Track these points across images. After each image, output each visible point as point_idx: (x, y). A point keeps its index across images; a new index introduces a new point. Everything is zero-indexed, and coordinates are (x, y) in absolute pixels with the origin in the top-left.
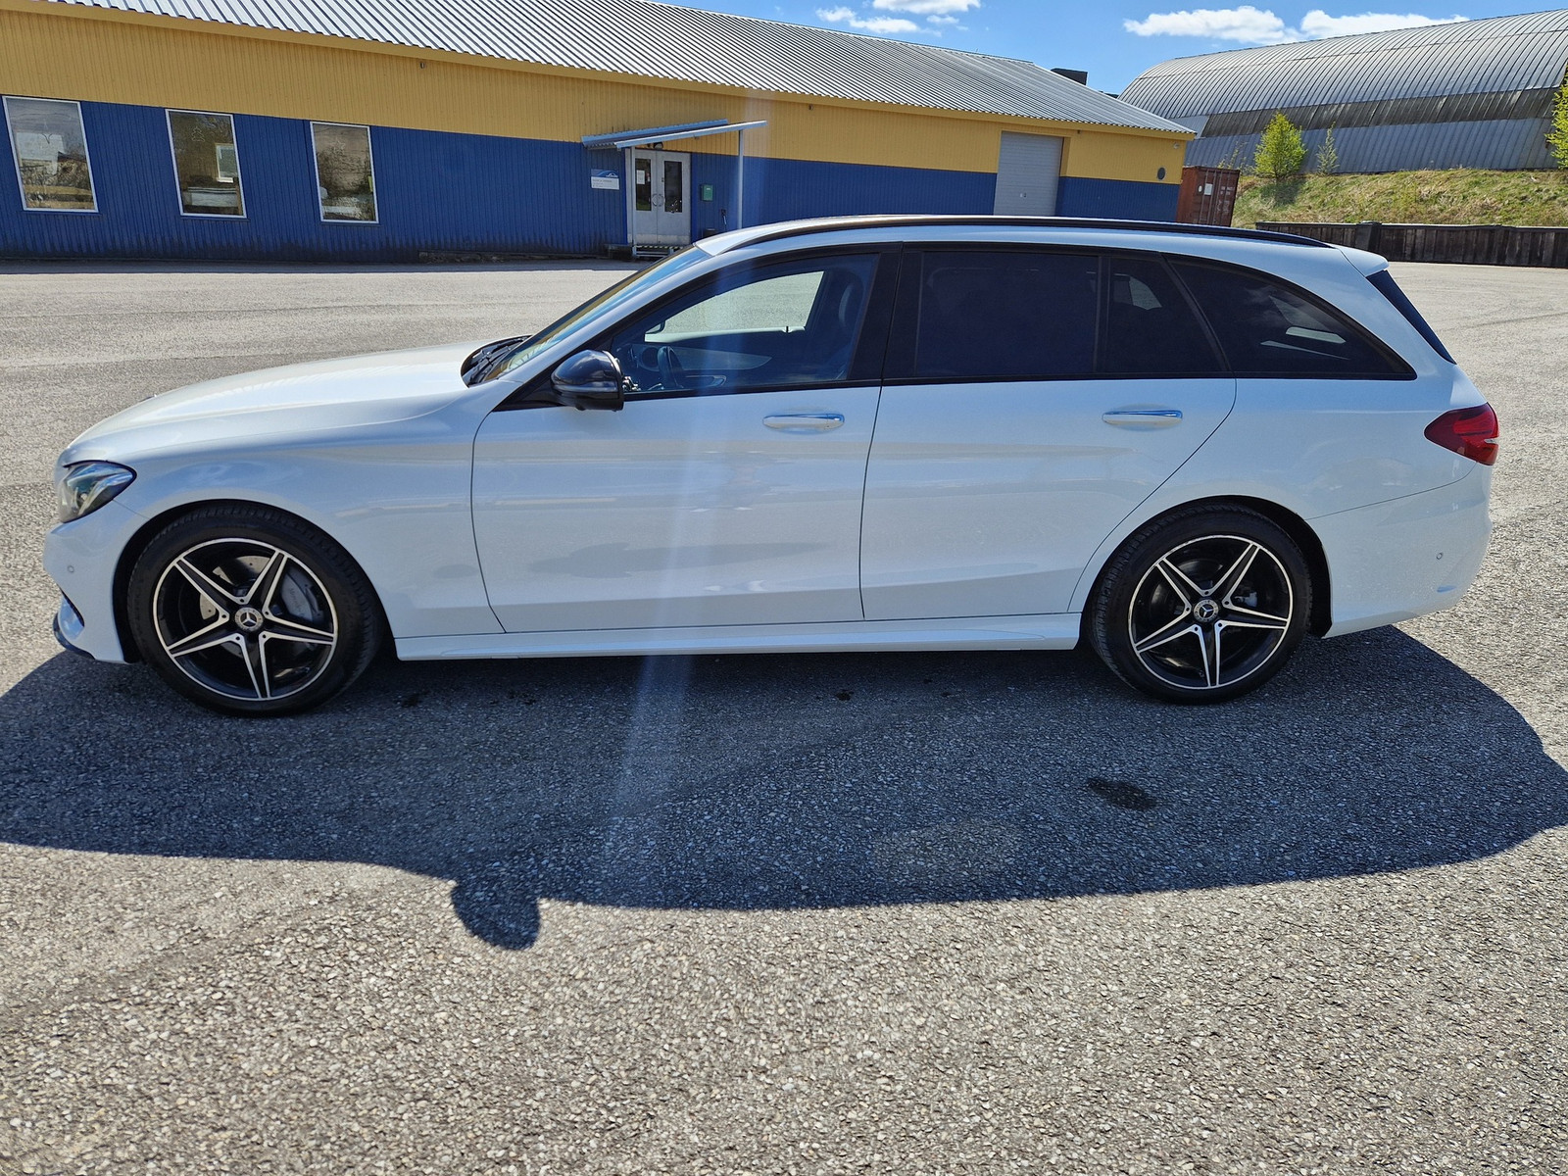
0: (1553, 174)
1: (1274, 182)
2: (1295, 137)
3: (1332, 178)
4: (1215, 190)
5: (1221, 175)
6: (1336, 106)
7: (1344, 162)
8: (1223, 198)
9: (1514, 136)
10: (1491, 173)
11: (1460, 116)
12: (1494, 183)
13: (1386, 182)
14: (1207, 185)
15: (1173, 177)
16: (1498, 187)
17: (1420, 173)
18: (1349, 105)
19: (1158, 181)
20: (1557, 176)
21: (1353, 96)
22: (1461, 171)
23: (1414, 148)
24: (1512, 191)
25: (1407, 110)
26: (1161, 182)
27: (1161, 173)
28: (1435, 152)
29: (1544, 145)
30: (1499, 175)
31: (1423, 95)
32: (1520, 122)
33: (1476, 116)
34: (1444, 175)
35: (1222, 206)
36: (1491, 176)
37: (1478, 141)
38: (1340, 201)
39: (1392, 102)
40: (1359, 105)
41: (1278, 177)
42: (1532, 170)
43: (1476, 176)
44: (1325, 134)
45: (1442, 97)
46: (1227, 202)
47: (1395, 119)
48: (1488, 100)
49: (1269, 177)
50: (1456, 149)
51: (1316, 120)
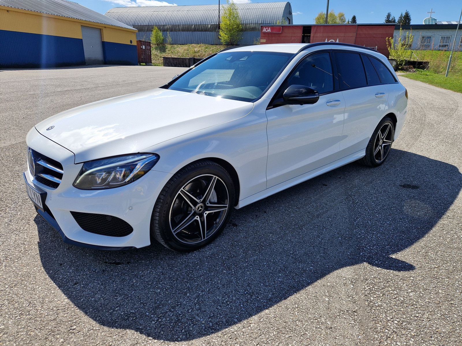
0: (222, 46)
1: (156, 46)
2: (161, 34)
3: (172, 45)
4: (145, 47)
5: (146, 43)
6: (167, 26)
7: (173, 41)
8: (148, 49)
9: (211, 36)
10: (209, 45)
11: (198, 30)
12: (210, 48)
13: (185, 47)
14: (143, 46)
15: (135, 43)
16: (212, 49)
17: (193, 45)
18: (171, 26)
19: (130, 44)
20: (223, 46)
21: (171, 23)
22: (202, 45)
23: (189, 39)
24: (215, 50)
25: (185, 28)
26: (131, 44)
27: (131, 42)
28: (194, 39)
29: (218, 39)
30: (211, 46)
31: (188, 24)
32: (212, 33)
33: (202, 31)
34: (199, 45)
35: (148, 52)
36: (209, 46)
37: (204, 37)
38: (176, 52)
39: (181, 26)
40: (173, 26)
41: (157, 44)
42: (217, 45)
43: (206, 46)
44: (167, 33)
45: (193, 25)
46: (149, 51)
47: (183, 30)
48: (204, 26)
49: (155, 44)
50: (199, 39)
51: (163, 29)
